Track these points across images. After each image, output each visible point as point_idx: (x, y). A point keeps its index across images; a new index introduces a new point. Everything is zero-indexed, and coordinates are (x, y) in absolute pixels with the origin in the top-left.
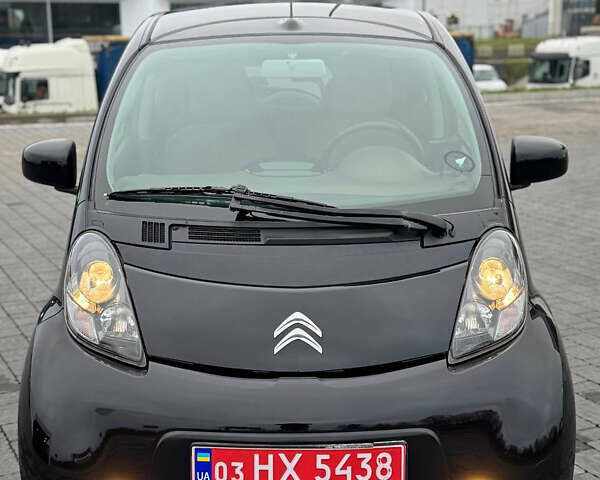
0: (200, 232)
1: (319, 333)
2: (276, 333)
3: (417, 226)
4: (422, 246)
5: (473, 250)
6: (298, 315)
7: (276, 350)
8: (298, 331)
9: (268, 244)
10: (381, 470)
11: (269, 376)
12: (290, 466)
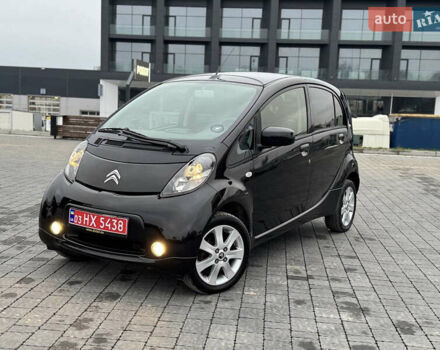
1: (120, 177)
2: (108, 176)
3: (173, 146)
4: (172, 154)
5: (192, 159)
7: (105, 182)
8: (113, 176)
9: (124, 147)
10: (120, 227)
11: (100, 190)
12: (93, 220)
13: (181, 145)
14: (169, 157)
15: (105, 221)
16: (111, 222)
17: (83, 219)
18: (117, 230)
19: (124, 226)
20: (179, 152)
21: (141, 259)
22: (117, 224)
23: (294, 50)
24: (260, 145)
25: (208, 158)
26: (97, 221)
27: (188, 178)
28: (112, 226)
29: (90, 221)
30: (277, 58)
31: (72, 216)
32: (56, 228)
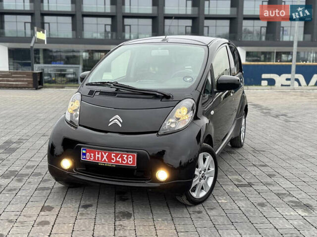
0: (102, 93)
1: (122, 121)
2: (110, 120)
3: (160, 95)
4: (161, 101)
5: (177, 104)
6: (117, 116)
7: (109, 125)
8: (116, 120)
9: (117, 97)
10: (129, 160)
11: (106, 132)
12: (105, 156)
13: (166, 93)
14: (158, 103)
15: (116, 157)
16: (122, 157)
17: (95, 156)
18: (127, 163)
19: (134, 159)
20: (166, 99)
21: (148, 184)
22: (127, 158)
23: (135, 21)
24: (215, 90)
25: (189, 102)
26: (109, 157)
27: (178, 119)
28: (123, 160)
29: (102, 157)
30: (124, 26)
31: (84, 154)
32: (66, 164)
